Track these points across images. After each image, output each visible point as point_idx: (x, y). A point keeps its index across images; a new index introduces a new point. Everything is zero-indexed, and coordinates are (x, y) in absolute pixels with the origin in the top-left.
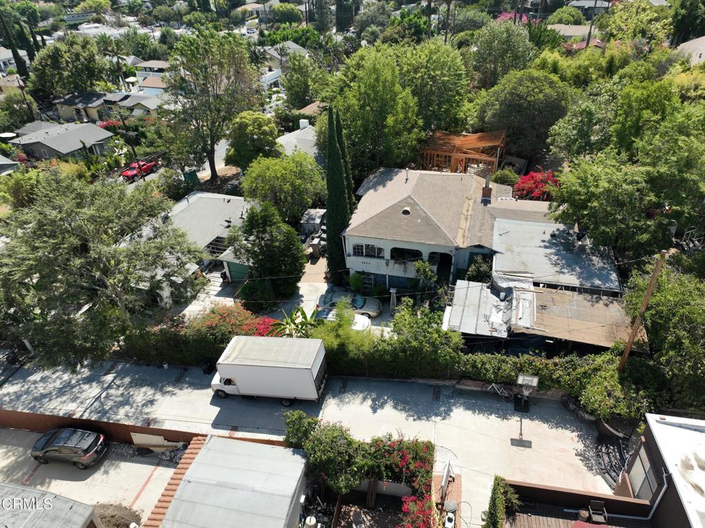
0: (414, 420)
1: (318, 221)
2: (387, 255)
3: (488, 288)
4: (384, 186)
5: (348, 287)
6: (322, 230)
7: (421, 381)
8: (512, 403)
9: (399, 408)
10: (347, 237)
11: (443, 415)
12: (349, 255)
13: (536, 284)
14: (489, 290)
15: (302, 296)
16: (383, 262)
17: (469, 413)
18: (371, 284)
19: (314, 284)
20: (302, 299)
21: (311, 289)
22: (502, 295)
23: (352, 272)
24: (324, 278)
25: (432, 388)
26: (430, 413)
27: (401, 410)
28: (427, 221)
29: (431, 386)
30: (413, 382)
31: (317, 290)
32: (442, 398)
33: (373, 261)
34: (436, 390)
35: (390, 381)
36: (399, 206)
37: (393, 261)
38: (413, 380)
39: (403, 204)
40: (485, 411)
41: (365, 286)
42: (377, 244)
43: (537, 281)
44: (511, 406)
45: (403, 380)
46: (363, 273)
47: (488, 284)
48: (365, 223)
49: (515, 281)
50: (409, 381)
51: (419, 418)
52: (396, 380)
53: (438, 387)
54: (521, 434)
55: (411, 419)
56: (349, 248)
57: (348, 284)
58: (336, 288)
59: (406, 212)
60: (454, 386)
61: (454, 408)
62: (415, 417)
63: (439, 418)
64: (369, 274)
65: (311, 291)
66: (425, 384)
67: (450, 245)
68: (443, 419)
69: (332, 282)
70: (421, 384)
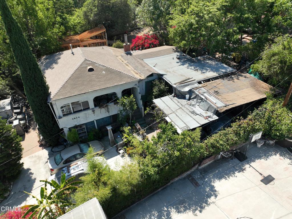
0: (201, 212)
1: (9, 108)
2: (91, 105)
3: (174, 97)
4: (56, 63)
5: (65, 144)
6: (15, 113)
7: (176, 179)
8: (235, 159)
9: (182, 209)
10: (53, 103)
11: (212, 193)
12: (60, 117)
13: (200, 83)
14: (176, 98)
15: (29, 169)
16: (90, 112)
17: (223, 180)
18: (85, 132)
19: (33, 155)
20: (30, 171)
21: (33, 159)
22: (187, 96)
23: (66, 131)
24: (40, 146)
25: (187, 180)
26: (204, 199)
27: (185, 210)
28: (109, 71)
29: (184, 178)
30: (172, 183)
31: (39, 158)
32: (200, 182)
33: (81, 114)
34: (190, 178)
35: (156, 193)
36: (82, 68)
37: (97, 108)
38: (171, 182)
39: (85, 65)
40: (230, 173)
41: (81, 136)
42: (81, 99)
43: (199, 81)
44: (236, 161)
45: (165, 186)
46: (76, 127)
47: (173, 95)
48: (63, 87)
49: (188, 85)
50: (169, 184)
51: (202, 208)
52: (159, 190)
53: (189, 176)
54: (261, 174)
55: (197, 212)
56: (58, 112)
57: (65, 141)
58: (56, 149)
59: (91, 70)
60: (197, 169)
61: (212, 184)
62: (199, 209)
63: (213, 198)
64: (80, 126)
65: (35, 162)
66: (180, 179)
67: (135, 80)
68: (216, 196)
69: (50, 146)
70: (178, 181)
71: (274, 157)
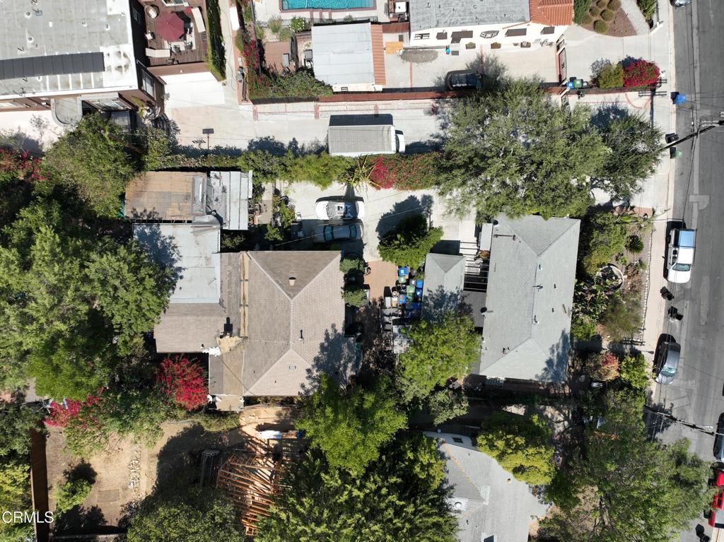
26: (261, 143)
54: (208, 138)
71: (183, 145)
